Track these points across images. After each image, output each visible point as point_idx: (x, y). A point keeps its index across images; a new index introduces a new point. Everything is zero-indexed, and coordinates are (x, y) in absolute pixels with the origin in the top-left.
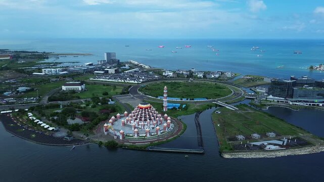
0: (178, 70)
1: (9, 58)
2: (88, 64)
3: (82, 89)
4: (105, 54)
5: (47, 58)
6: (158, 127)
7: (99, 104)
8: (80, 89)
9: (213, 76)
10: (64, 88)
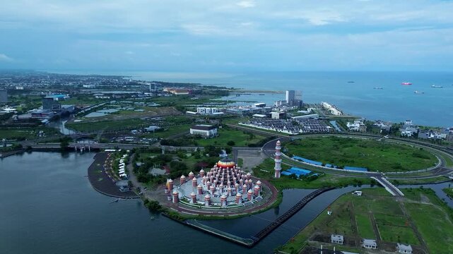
0: (378, 122)
1: (188, 93)
2: (258, 104)
3: (211, 135)
4: (287, 92)
5: (227, 95)
6: (223, 196)
7: (207, 155)
8: (208, 134)
9: (432, 136)
10: (192, 131)
